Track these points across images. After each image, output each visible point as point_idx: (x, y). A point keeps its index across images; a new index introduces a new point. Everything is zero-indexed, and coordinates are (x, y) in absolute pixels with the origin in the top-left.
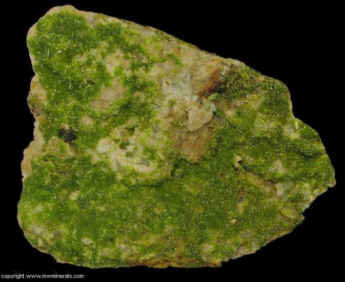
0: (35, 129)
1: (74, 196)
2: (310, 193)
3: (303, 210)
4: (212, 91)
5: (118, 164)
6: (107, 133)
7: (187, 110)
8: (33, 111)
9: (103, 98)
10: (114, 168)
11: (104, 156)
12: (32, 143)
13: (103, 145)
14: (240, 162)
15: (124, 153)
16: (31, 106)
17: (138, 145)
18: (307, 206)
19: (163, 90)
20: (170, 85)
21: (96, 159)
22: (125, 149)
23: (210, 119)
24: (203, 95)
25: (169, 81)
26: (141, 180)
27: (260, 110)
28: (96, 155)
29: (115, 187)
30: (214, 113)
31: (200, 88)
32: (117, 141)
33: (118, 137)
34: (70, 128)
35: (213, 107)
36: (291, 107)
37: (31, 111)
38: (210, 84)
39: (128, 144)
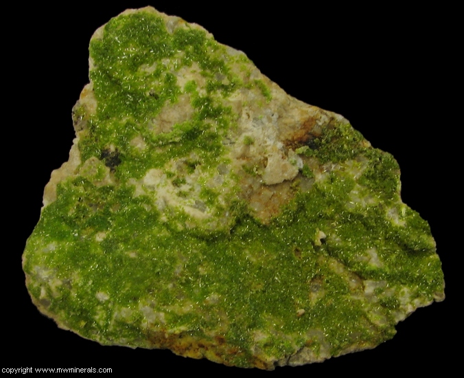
0: (73, 147)
1: (100, 237)
2: (409, 302)
3: (397, 321)
4: (302, 142)
5: (166, 202)
6: (160, 163)
7: (267, 156)
8: (76, 123)
9: (165, 117)
10: (159, 205)
11: (150, 190)
12: (65, 164)
13: (151, 177)
14: (323, 241)
15: (177, 190)
16: (75, 118)
17: (195, 185)
18: (402, 317)
19: (241, 122)
20: (251, 118)
21: (138, 192)
22: (178, 187)
23: (294, 175)
24: (291, 144)
25: (251, 113)
26: (189, 225)
27: (360, 181)
28: (140, 187)
29: (155, 229)
30: (300, 171)
31: (288, 134)
32: (170, 175)
33: (173, 170)
34: (116, 150)
35: (301, 163)
36: (399, 187)
37: (74, 124)
38: (301, 133)
39: (184, 182)
